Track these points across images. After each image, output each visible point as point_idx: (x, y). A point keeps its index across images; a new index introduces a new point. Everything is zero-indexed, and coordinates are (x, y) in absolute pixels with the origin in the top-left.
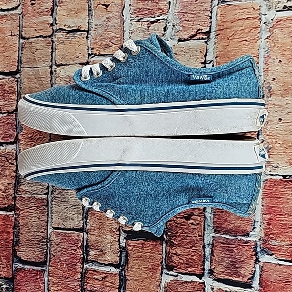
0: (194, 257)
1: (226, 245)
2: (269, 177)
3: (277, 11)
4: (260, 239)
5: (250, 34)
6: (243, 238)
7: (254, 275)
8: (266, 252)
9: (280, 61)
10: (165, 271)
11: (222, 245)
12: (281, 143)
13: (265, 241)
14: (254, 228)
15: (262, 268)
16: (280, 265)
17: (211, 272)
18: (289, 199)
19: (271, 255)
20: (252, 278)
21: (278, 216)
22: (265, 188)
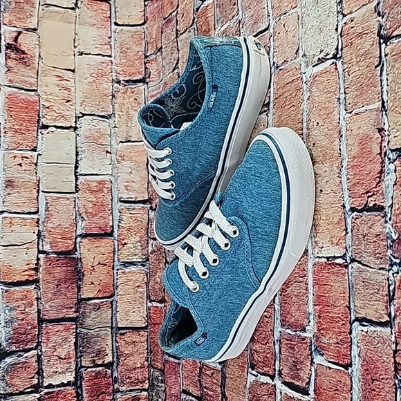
0: (268, 355)
1: (289, 342)
2: (317, 260)
3: (313, 66)
4: (314, 336)
5: (297, 97)
6: (301, 334)
7: (310, 379)
8: (319, 352)
9: (318, 123)
10: (250, 370)
11: (287, 342)
12: (325, 218)
13: (318, 338)
14: (310, 321)
15: (316, 371)
16: (330, 368)
17: (280, 373)
18: (332, 286)
19: (322, 355)
20: (309, 382)
21: (326, 307)
22: (314, 274)
